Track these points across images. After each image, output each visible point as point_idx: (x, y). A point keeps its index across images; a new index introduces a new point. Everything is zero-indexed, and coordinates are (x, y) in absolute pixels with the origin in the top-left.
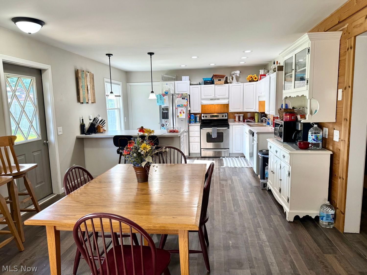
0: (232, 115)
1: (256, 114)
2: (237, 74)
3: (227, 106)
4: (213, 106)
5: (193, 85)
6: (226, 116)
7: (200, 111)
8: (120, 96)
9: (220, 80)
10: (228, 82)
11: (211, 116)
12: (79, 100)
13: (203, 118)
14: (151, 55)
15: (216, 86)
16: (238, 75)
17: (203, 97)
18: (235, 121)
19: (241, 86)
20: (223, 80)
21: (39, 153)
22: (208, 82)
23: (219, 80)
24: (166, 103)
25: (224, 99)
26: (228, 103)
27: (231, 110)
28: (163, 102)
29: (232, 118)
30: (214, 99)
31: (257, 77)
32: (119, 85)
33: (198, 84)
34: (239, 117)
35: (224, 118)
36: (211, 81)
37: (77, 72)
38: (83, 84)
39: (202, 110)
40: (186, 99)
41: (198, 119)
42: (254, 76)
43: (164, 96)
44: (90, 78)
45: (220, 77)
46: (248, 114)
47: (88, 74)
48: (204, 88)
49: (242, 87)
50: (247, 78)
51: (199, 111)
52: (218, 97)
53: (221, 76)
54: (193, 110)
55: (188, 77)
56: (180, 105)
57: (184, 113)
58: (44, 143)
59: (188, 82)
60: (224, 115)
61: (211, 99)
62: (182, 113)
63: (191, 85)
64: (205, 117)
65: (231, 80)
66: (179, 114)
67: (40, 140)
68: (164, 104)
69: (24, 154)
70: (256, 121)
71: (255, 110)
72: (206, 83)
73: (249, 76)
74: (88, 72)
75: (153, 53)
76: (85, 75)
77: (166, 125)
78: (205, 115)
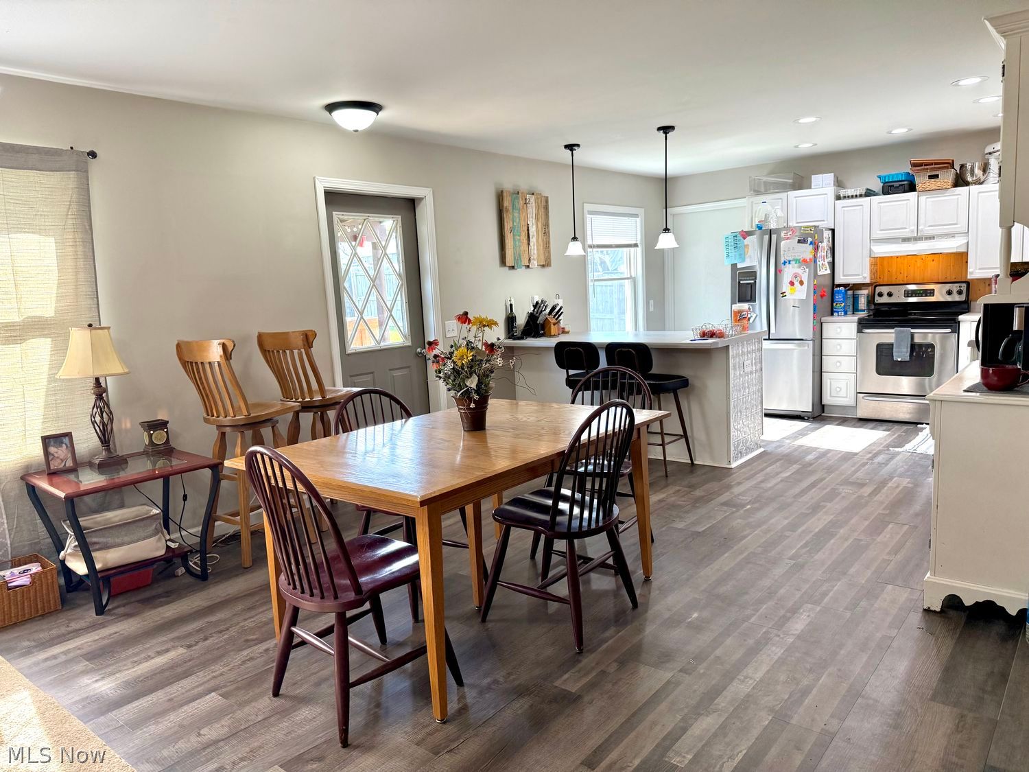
3: (961, 258)
5: (845, 197)
6: (960, 292)
7: (865, 278)
8: (636, 245)
9: (936, 176)
10: (969, 179)
11: (908, 294)
12: (503, 261)
13: (879, 300)
14: (666, 133)
15: (923, 198)
17: (877, 234)
20: (948, 177)
21: (405, 372)
22: (897, 184)
23: (931, 177)
24: (750, 257)
25: (951, 235)
26: (963, 250)
27: (975, 271)
28: (740, 255)
30: (916, 239)
32: (636, 216)
33: (861, 196)
35: (955, 298)
36: (906, 183)
37: (500, 197)
38: (515, 224)
39: (873, 273)
40: (809, 242)
41: (863, 303)
43: (744, 238)
44: (538, 208)
45: (934, 169)
47: (533, 198)
48: (882, 205)
51: (864, 276)
52: (928, 231)
53: (936, 164)
54: (844, 276)
55: (829, 178)
56: (790, 261)
57: (801, 283)
58: (418, 354)
59: (831, 191)
60: (955, 288)
61: (906, 240)
62: (797, 284)
63: (838, 198)
64: (886, 296)
65: (979, 171)
66: (785, 287)
67: (409, 347)
68: (744, 261)
69: (372, 373)
72: (890, 188)
74: (533, 194)
75: (672, 128)
76: (522, 202)
78: (885, 290)
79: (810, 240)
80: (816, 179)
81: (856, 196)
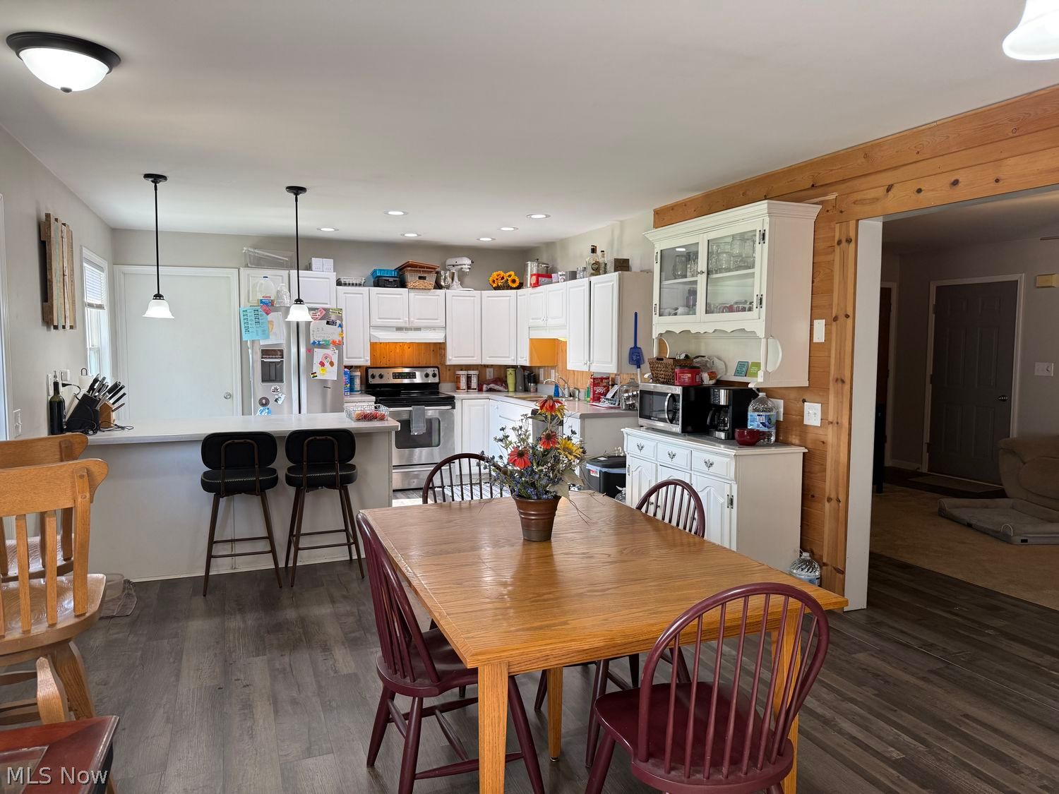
0: (448, 373)
1: (510, 371)
2: (463, 266)
3: (439, 348)
4: (398, 348)
5: (345, 284)
6: (434, 375)
7: (367, 361)
9: (424, 278)
10: (443, 284)
11: (396, 376)
12: (45, 318)
13: (371, 381)
14: (296, 195)
15: (413, 294)
16: (466, 268)
17: (376, 321)
18: (458, 388)
19: (474, 297)
20: (431, 279)
22: (391, 280)
23: (420, 278)
24: (275, 334)
25: (433, 328)
26: (443, 341)
27: (452, 358)
28: (264, 331)
29: (448, 379)
30: (407, 329)
31: (517, 280)
33: (360, 285)
34: (469, 378)
35: (431, 380)
36: (397, 279)
37: (42, 223)
39: (373, 356)
40: (338, 325)
41: (357, 382)
42: (510, 276)
43: (267, 314)
44: (68, 245)
45: (423, 270)
46: (488, 370)
47: (65, 232)
48: (380, 295)
49: (477, 299)
50: (491, 279)
51: (364, 360)
52: (417, 323)
53: (427, 268)
54: (347, 358)
55: (329, 263)
56: (319, 342)
57: (332, 364)
59: (332, 277)
60: (430, 371)
61: (399, 329)
62: (327, 364)
63: (339, 283)
64: (377, 377)
65: (449, 279)
66: (317, 368)
68: (268, 337)
70: (511, 387)
71: (514, 360)
72: (379, 282)
73: (495, 274)
75: (302, 190)
77: (276, 400)
78: (377, 372)
79: (338, 322)
80: (316, 262)
81: (356, 284)
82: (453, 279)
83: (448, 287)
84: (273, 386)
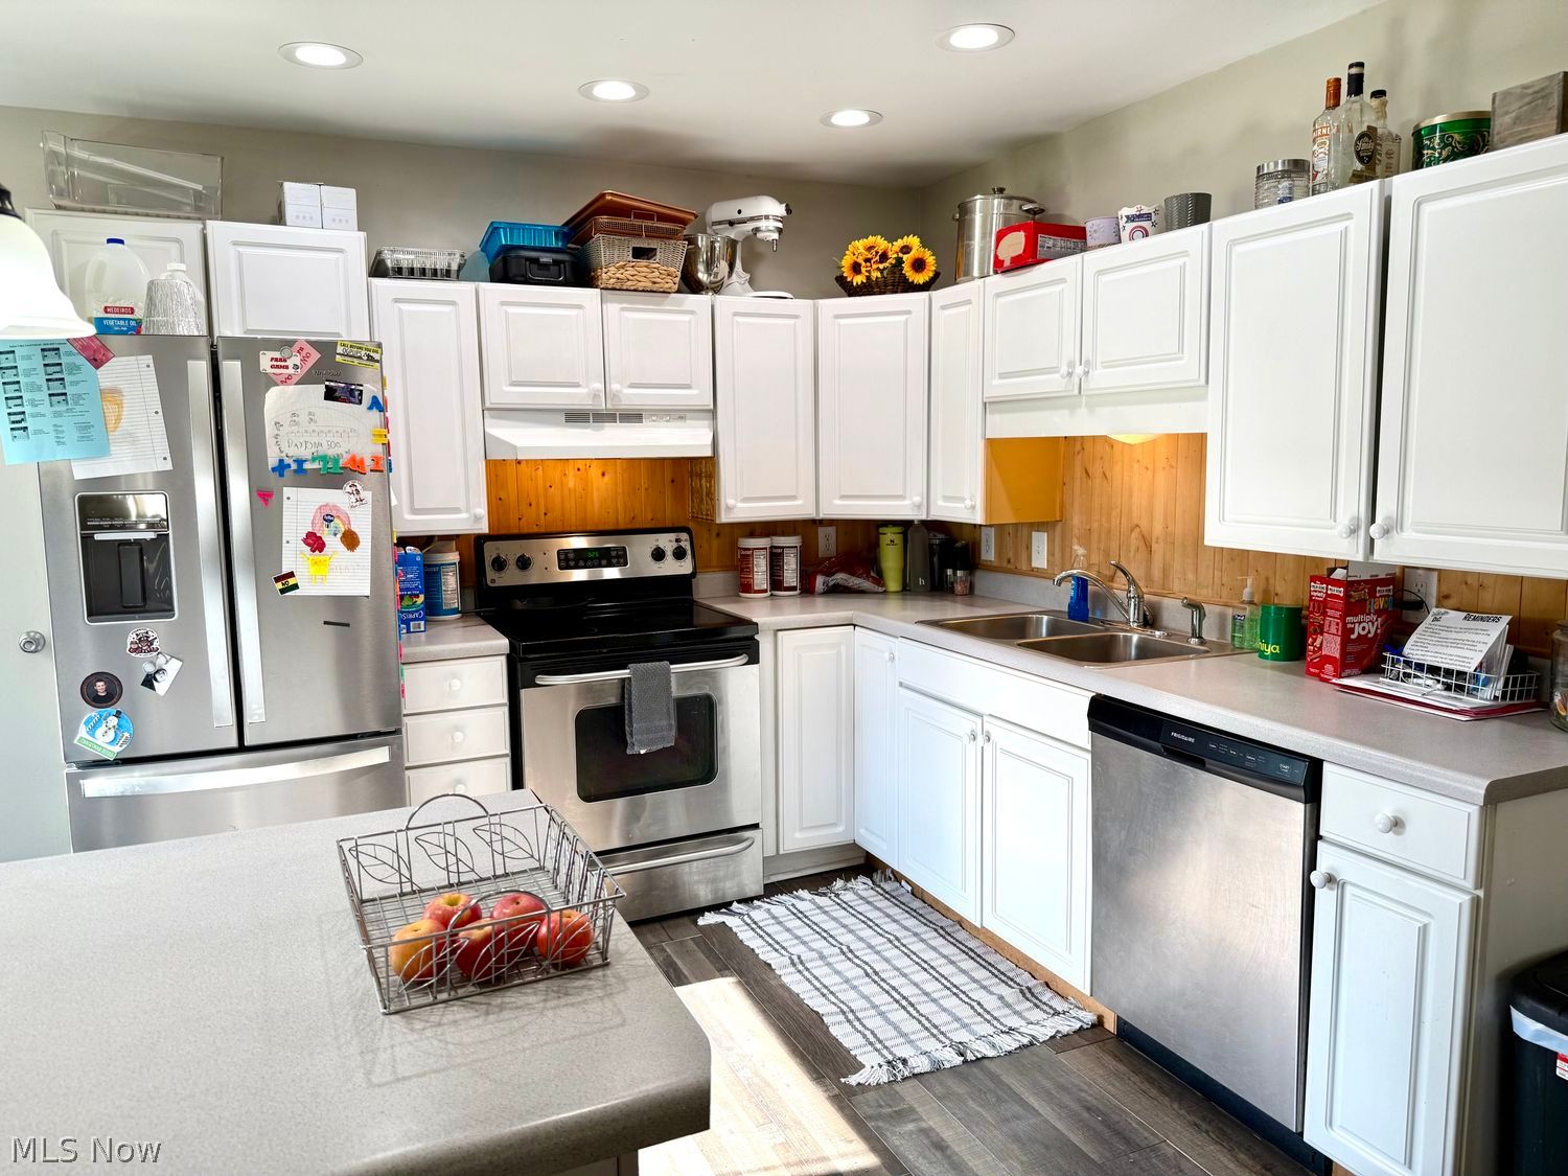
0: (715, 543)
1: (890, 536)
2: (762, 224)
3: (699, 472)
4: (571, 472)
5: (398, 272)
6: (679, 554)
7: (477, 519)
9: (649, 254)
10: (702, 276)
11: (567, 560)
13: (496, 579)
15: (615, 308)
16: (769, 230)
17: (503, 392)
18: (747, 587)
19: (796, 317)
20: (668, 262)
22: (546, 258)
23: (639, 253)
25: (678, 414)
26: (709, 453)
27: (737, 503)
29: (714, 562)
30: (599, 417)
31: (930, 260)
33: (447, 275)
34: (775, 559)
35: (671, 567)
36: (566, 256)
39: (496, 503)
41: (450, 582)
42: (906, 249)
43: (93, 365)
46: (822, 531)
48: (511, 310)
49: (804, 329)
50: (847, 262)
51: (469, 514)
52: (631, 398)
54: (414, 511)
55: (341, 199)
56: (300, 462)
57: (350, 540)
59: (355, 247)
60: (666, 542)
61: (575, 417)
62: (333, 543)
63: (378, 269)
64: (512, 567)
65: (723, 266)
66: (294, 556)
68: (103, 451)
70: (893, 583)
71: (919, 507)
72: (510, 266)
73: (860, 245)
77: (149, 682)
78: (510, 550)
79: (370, 391)
80: (295, 194)
81: (435, 272)
82: (731, 266)
83: (717, 288)
84: (134, 628)
